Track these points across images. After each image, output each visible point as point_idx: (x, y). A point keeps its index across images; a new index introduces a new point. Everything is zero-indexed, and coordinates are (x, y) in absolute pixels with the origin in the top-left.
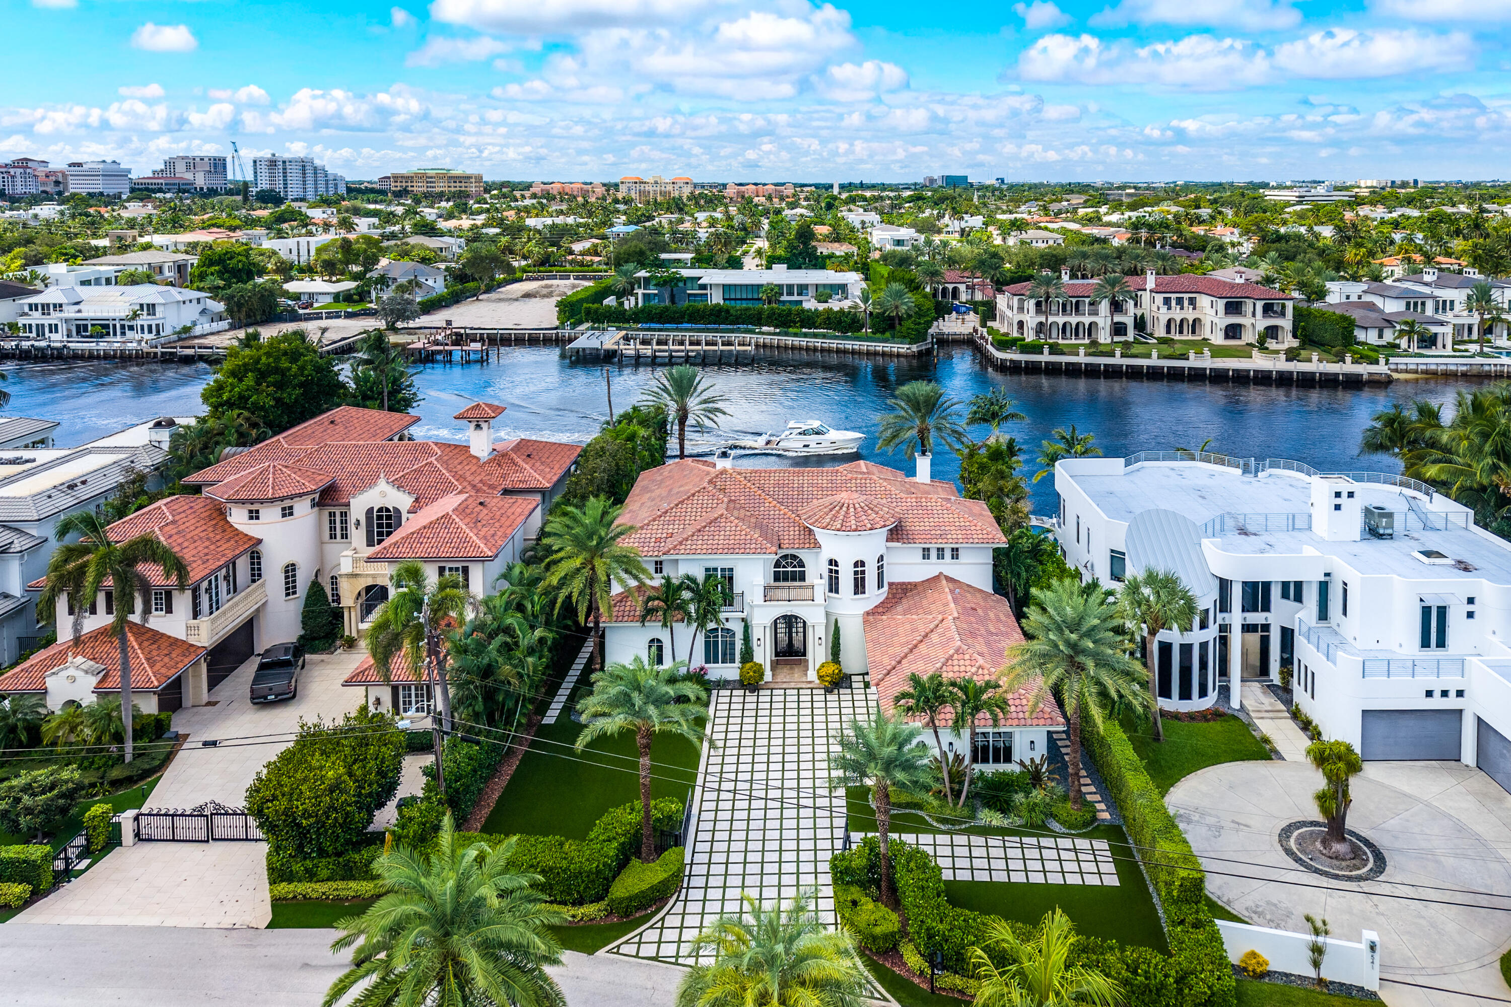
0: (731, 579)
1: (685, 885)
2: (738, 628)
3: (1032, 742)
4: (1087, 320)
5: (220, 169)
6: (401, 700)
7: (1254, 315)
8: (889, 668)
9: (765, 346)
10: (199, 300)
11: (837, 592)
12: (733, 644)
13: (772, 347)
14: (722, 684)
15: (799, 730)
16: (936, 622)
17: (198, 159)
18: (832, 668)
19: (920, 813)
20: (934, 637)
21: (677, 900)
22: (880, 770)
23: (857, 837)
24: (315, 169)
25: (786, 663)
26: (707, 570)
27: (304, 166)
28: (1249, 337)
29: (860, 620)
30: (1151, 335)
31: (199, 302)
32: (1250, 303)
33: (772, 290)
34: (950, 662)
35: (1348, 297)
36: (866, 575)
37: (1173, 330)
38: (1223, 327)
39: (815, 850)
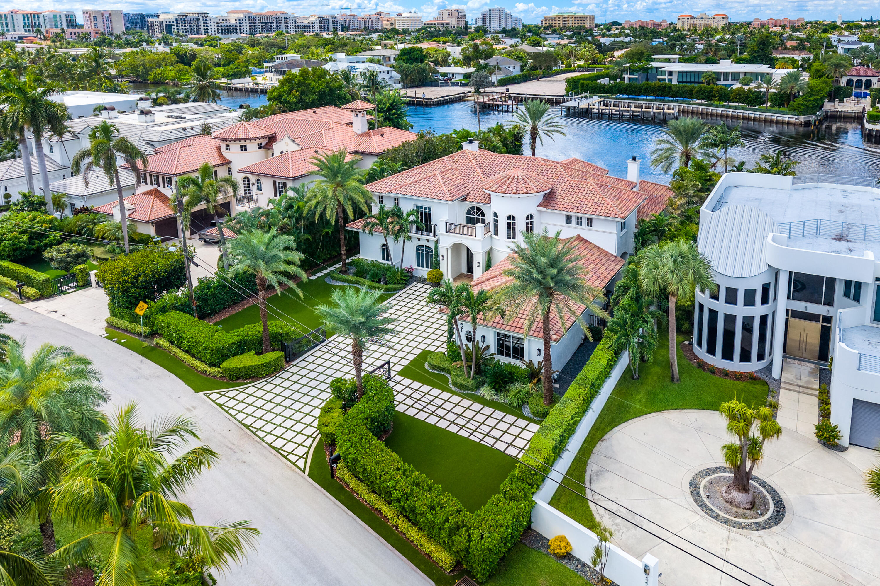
0: (430, 215)
3: (539, 350)
5: (462, 16)
10: (388, 72)
11: (497, 235)
14: (417, 280)
19: (449, 376)
21: (265, 381)
24: (506, 14)
26: (417, 207)
27: (500, 13)
31: (388, 73)
33: (710, 75)
36: (516, 226)
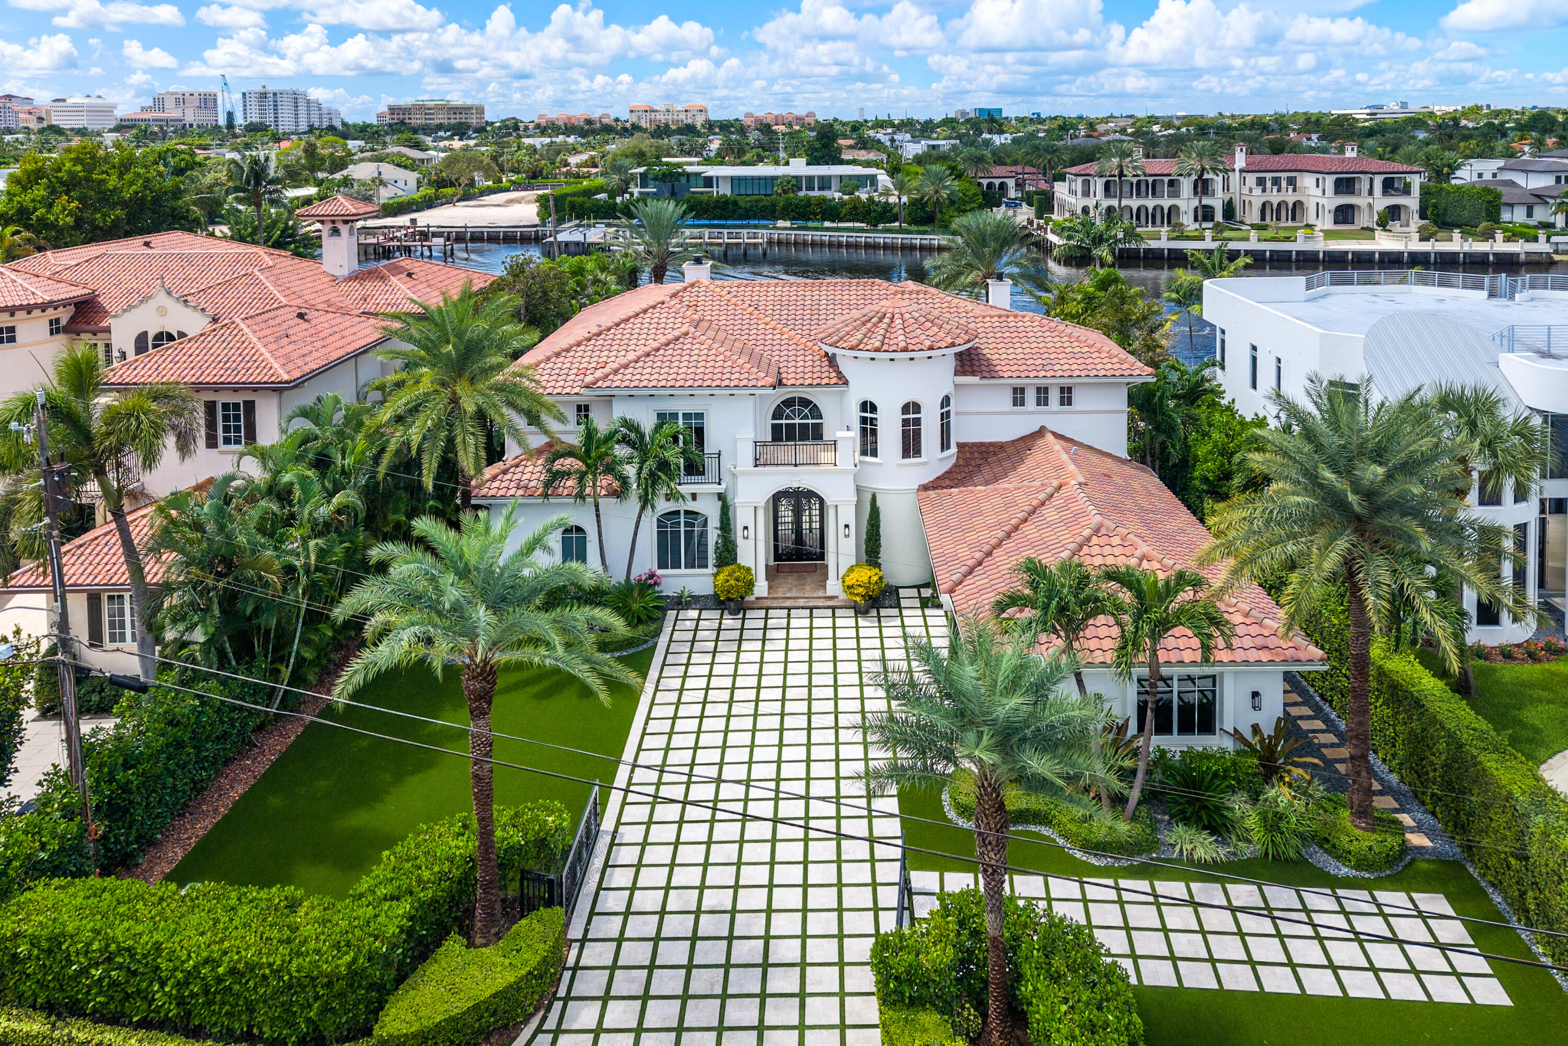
0: (700, 432)
1: (562, 993)
2: (710, 510)
3: (1255, 695)
4: (1166, 203)
5: (210, 104)
6: (106, 619)
7: (1371, 192)
8: (970, 563)
9: (779, 243)
11: (874, 453)
12: (703, 535)
13: (788, 243)
14: (681, 603)
15: (810, 674)
16: (1049, 490)
17: (187, 95)
18: (865, 574)
19: (1045, 831)
20: (1049, 513)
21: (539, 1030)
22: (988, 749)
23: (924, 880)
24: (308, 102)
25: (793, 570)
26: (661, 416)
27: (296, 99)
28: (1364, 220)
29: (912, 498)
30: (1242, 222)
32: (1365, 179)
33: (789, 182)
34: (1085, 550)
35: (1480, 175)
36: (923, 427)
37: (1268, 217)
38: (1333, 208)
39: (840, 910)
